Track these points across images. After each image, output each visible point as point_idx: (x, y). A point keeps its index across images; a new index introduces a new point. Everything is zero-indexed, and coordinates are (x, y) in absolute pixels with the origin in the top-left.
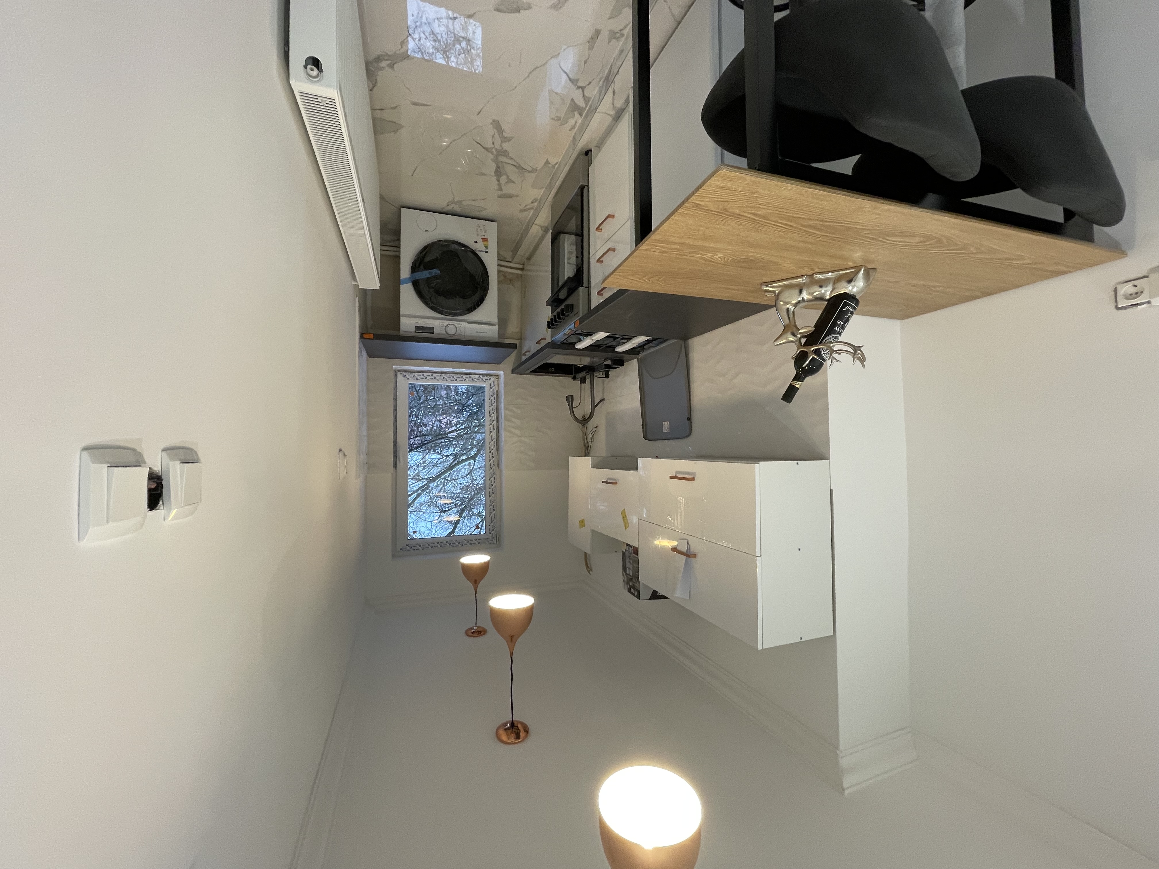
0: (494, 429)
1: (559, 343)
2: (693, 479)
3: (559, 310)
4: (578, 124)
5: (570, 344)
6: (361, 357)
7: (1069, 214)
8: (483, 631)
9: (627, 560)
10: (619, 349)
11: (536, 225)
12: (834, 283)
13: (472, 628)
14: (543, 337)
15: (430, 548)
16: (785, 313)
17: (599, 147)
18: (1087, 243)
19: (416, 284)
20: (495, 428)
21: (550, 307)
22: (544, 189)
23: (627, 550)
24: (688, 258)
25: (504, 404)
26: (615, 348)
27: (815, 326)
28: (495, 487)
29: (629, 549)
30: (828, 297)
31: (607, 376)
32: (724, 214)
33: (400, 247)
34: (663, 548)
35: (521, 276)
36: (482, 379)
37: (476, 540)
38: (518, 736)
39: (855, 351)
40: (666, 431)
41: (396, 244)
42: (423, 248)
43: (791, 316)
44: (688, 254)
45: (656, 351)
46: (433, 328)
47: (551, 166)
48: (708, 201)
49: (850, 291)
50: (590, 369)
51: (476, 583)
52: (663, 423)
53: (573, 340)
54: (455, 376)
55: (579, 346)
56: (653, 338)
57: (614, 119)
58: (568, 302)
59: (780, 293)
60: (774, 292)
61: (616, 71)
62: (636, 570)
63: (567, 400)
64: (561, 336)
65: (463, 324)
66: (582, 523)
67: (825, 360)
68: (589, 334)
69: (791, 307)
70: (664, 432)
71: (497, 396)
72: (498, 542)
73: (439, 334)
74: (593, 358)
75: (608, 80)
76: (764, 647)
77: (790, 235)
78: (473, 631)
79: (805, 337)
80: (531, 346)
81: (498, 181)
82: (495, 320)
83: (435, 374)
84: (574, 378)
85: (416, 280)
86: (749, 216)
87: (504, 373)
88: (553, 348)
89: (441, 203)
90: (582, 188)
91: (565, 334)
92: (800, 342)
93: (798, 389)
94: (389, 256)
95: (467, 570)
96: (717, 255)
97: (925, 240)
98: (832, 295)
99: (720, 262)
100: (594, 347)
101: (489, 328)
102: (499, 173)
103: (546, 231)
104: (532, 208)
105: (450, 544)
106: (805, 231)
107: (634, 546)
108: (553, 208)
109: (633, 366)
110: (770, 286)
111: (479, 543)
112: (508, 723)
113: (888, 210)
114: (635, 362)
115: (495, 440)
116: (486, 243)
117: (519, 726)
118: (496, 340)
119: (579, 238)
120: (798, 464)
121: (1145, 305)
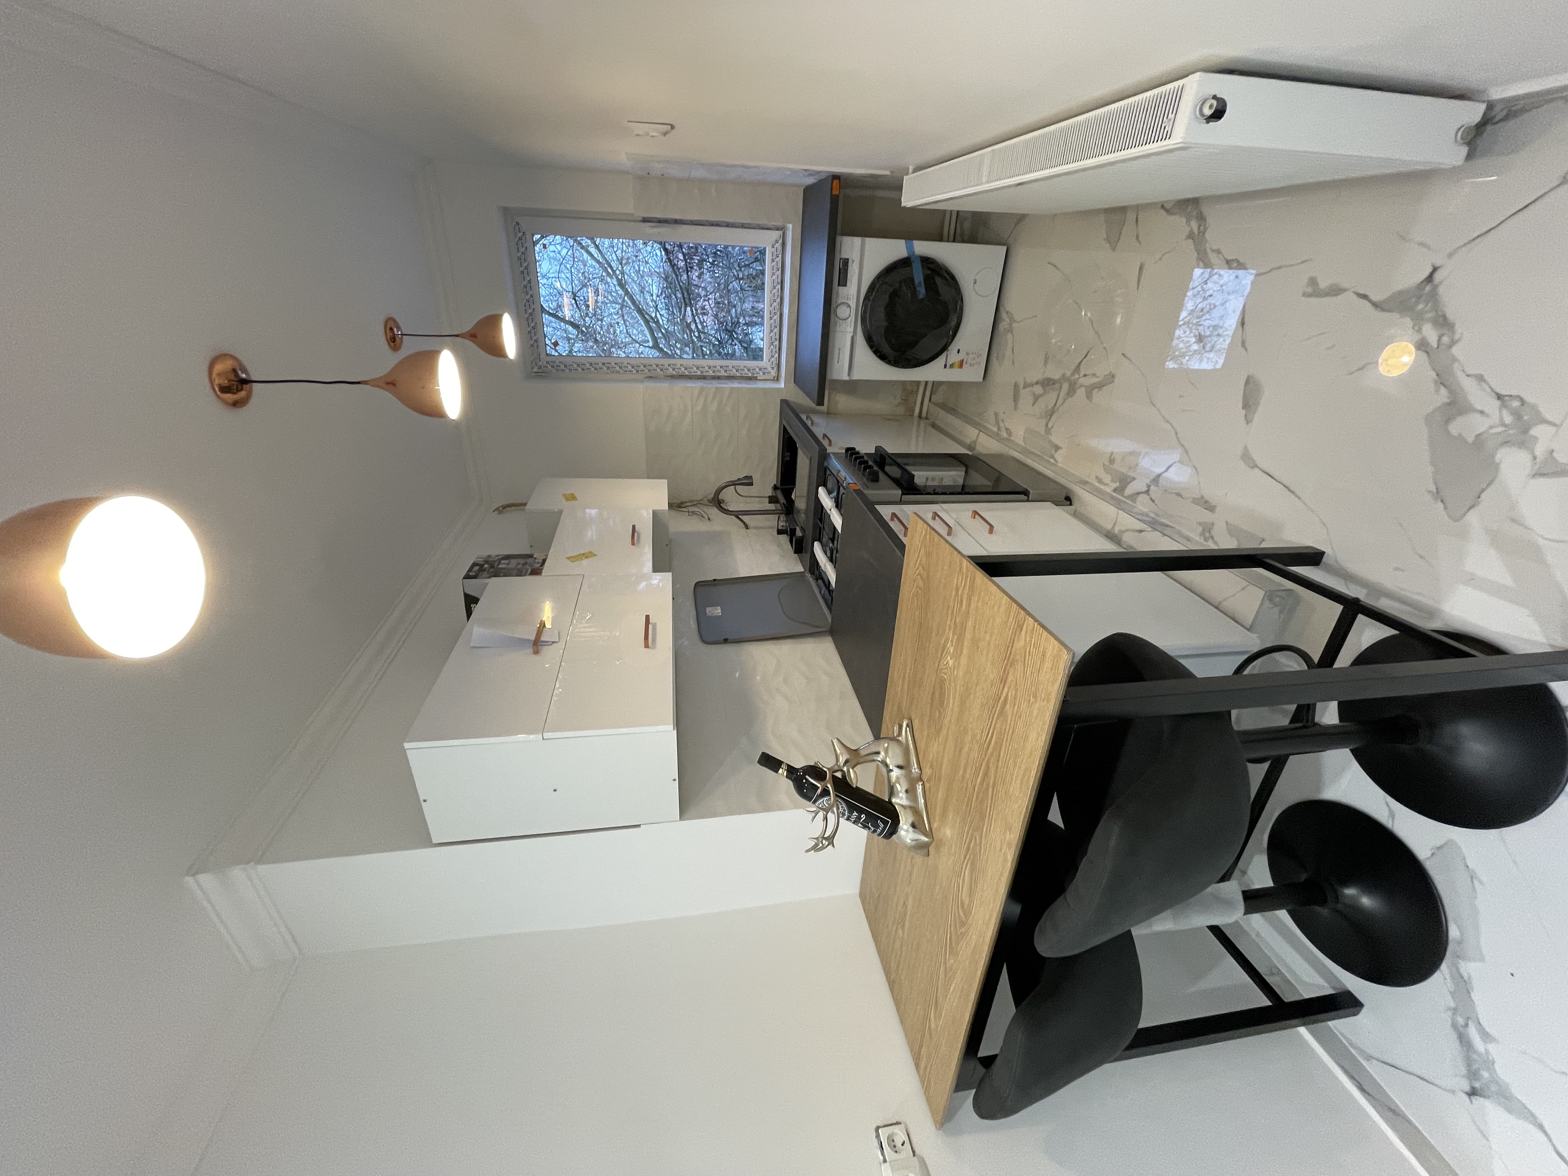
0: (702, 372)
1: (826, 464)
2: (647, 646)
3: (870, 463)
4: (1103, 487)
5: (825, 479)
6: (806, 174)
7: (988, 1062)
8: (395, 345)
9: (522, 561)
10: (817, 548)
11: (978, 435)
12: (911, 807)
13: (399, 328)
14: (832, 443)
15: (522, 269)
16: (874, 750)
17: (1074, 515)
18: (954, 1084)
19: (905, 263)
20: (705, 374)
21: (873, 452)
22: (1023, 444)
23: (537, 561)
24: (949, 623)
25: (738, 388)
26: (819, 541)
27: (858, 789)
28: (618, 372)
29: (538, 563)
30: (893, 800)
31: (780, 532)
32: (1008, 661)
33: (954, 241)
34: (541, 610)
35: (912, 415)
36: (773, 356)
37: (536, 341)
38: (225, 389)
39: (826, 839)
40: (708, 611)
41: (958, 237)
42: (953, 275)
43: (870, 758)
44: (953, 622)
45: (815, 595)
46: (845, 285)
47: (1053, 452)
48: (1025, 640)
49: (902, 829)
50: (789, 509)
51: (472, 336)
52: (719, 608)
53: (830, 483)
54: (777, 317)
55: (822, 491)
56: (833, 591)
57: (1108, 532)
58: (881, 475)
59: (898, 741)
60: (900, 734)
61: (1166, 532)
62: (507, 573)
63: (746, 477)
64: (836, 465)
65: (850, 329)
66: (572, 497)
67: (814, 802)
68: (838, 505)
69: (881, 757)
70: (707, 608)
71: (750, 379)
72: (534, 374)
73: (837, 293)
74: (805, 514)
75: (1155, 524)
76: (407, 751)
77: (976, 747)
78: (395, 330)
79: (844, 776)
80: (820, 426)
81: (1037, 383)
82: (856, 376)
83: (780, 287)
84: (775, 488)
85: (911, 263)
86: (1004, 694)
87: (781, 388)
88: (820, 456)
89: (1012, 303)
90: (1026, 493)
91: (839, 471)
92: (836, 771)
93: (777, 772)
94: (942, 227)
95: (493, 322)
96: (951, 659)
97: (965, 908)
98: (896, 806)
99: (941, 663)
100: (820, 512)
101: (845, 367)
102: (1047, 383)
103: (970, 447)
104: (999, 428)
105: (528, 301)
106: (982, 764)
107: (542, 569)
108: (1000, 457)
109: (793, 565)
110: (908, 729)
111: (532, 346)
112: (246, 375)
113: (1005, 860)
114: (800, 569)
115: (687, 373)
116: (956, 365)
117: (243, 394)
118: (829, 377)
119: (960, 490)
120: (674, 780)
121: (881, 1158)
